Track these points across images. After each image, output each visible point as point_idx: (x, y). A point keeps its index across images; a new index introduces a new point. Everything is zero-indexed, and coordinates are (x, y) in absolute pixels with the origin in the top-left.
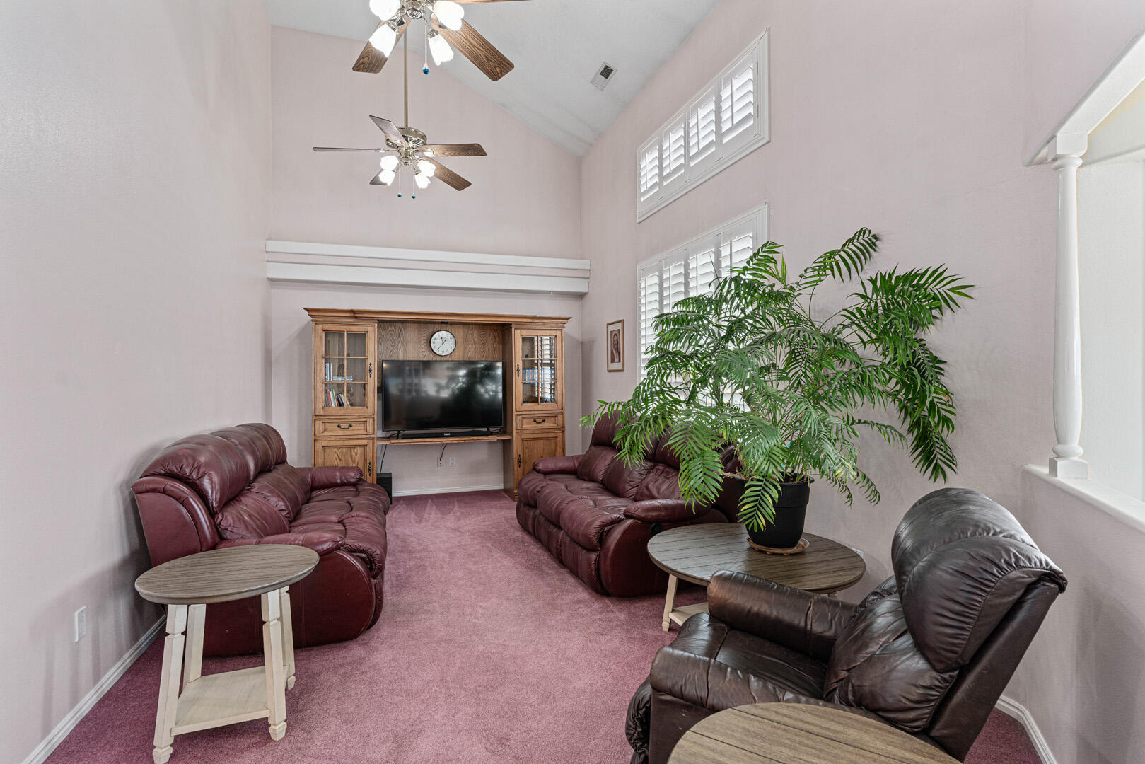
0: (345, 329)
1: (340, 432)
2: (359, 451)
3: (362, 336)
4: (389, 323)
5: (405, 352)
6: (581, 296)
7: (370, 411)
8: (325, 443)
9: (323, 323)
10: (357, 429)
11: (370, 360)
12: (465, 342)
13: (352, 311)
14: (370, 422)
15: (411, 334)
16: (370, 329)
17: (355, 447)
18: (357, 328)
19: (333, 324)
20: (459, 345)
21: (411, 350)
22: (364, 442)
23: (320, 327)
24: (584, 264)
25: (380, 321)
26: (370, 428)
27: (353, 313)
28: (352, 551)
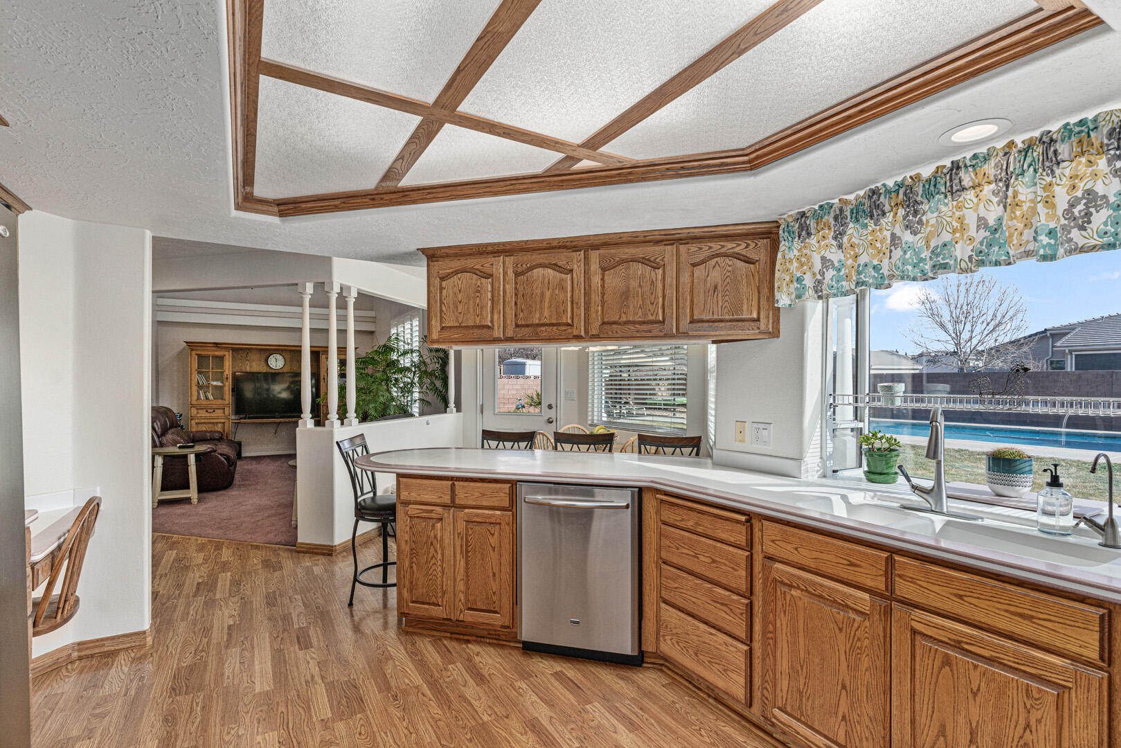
0: (211, 353)
1: (208, 415)
2: (220, 425)
3: (222, 358)
4: (239, 350)
5: (251, 367)
6: (372, 333)
7: (227, 402)
8: (197, 421)
9: (196, 350)
10: (219, 413)
11: (227, 372)
12: (291, 361)
13: (215, 343)
14: (227, 409)
15: (254, 356)
16: (227, 353)
17: (217, 423)
18: (219, 353)
19: (204, 350)
20: (288, 362)
21: (255, 366)
22: (223, 421)
23: (194, 352)
24: (372, 314)
25: (233, 350)
26: (227, 412)
27: (216, 345)
28: (221, 455)
